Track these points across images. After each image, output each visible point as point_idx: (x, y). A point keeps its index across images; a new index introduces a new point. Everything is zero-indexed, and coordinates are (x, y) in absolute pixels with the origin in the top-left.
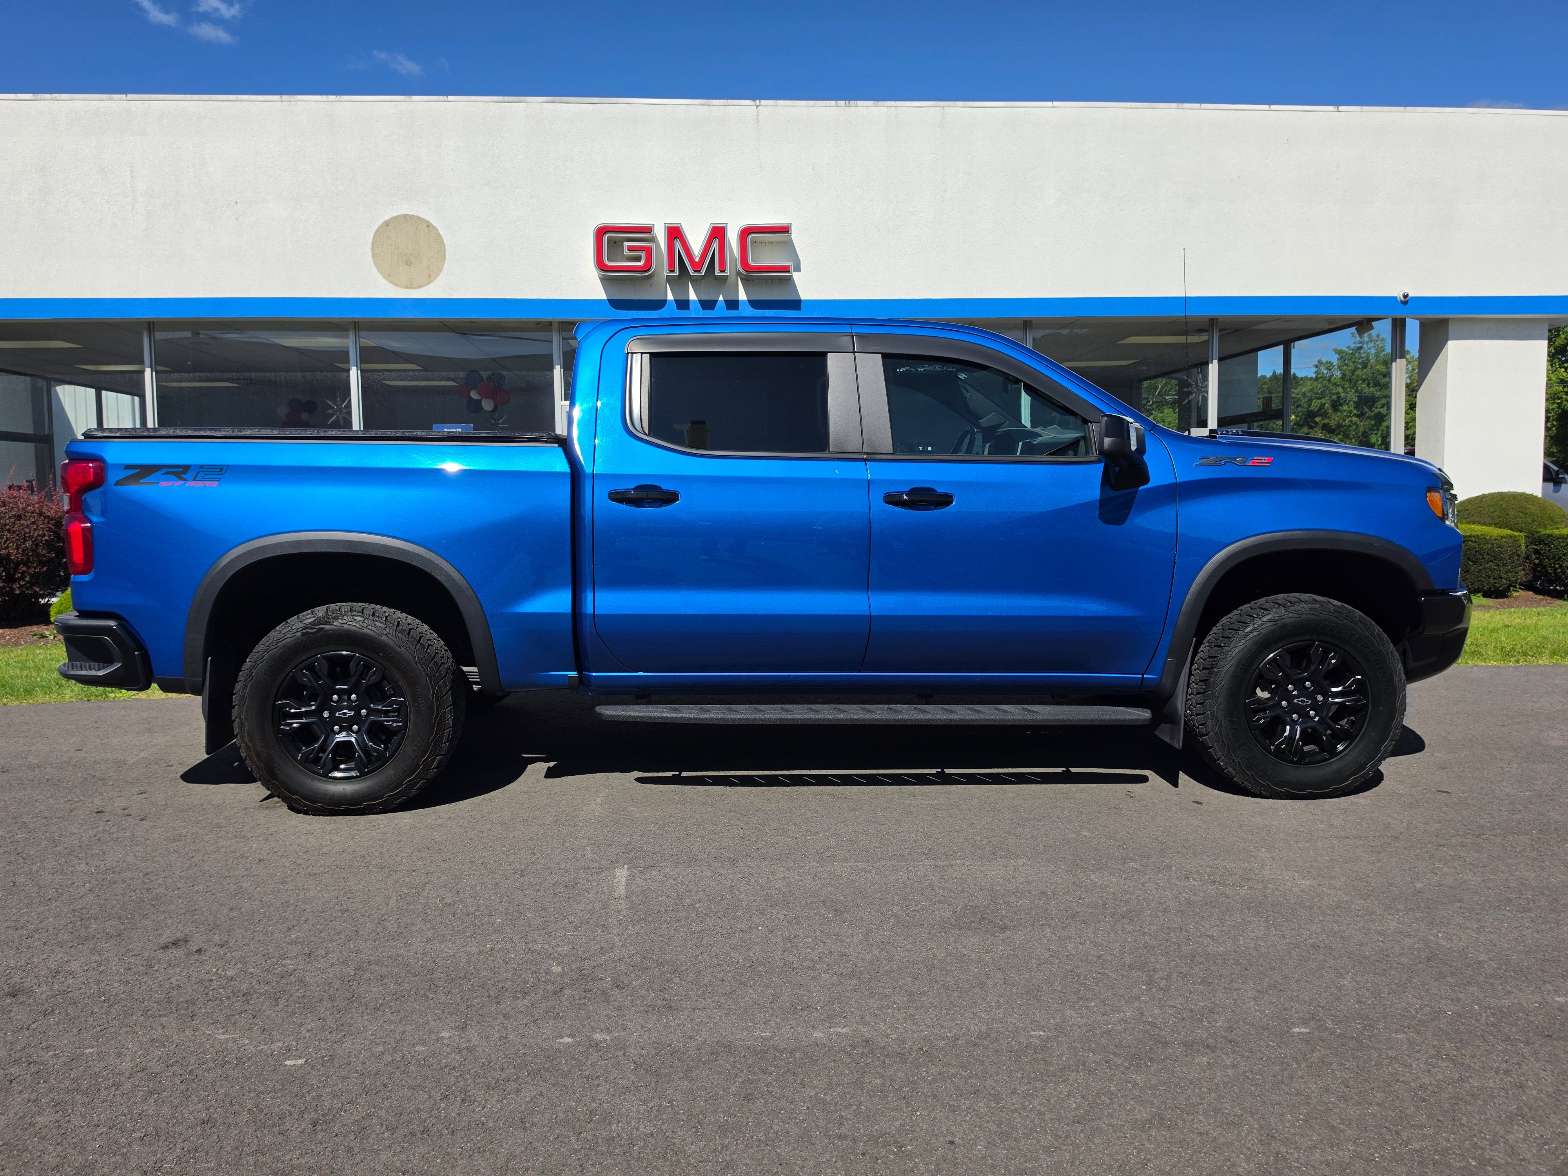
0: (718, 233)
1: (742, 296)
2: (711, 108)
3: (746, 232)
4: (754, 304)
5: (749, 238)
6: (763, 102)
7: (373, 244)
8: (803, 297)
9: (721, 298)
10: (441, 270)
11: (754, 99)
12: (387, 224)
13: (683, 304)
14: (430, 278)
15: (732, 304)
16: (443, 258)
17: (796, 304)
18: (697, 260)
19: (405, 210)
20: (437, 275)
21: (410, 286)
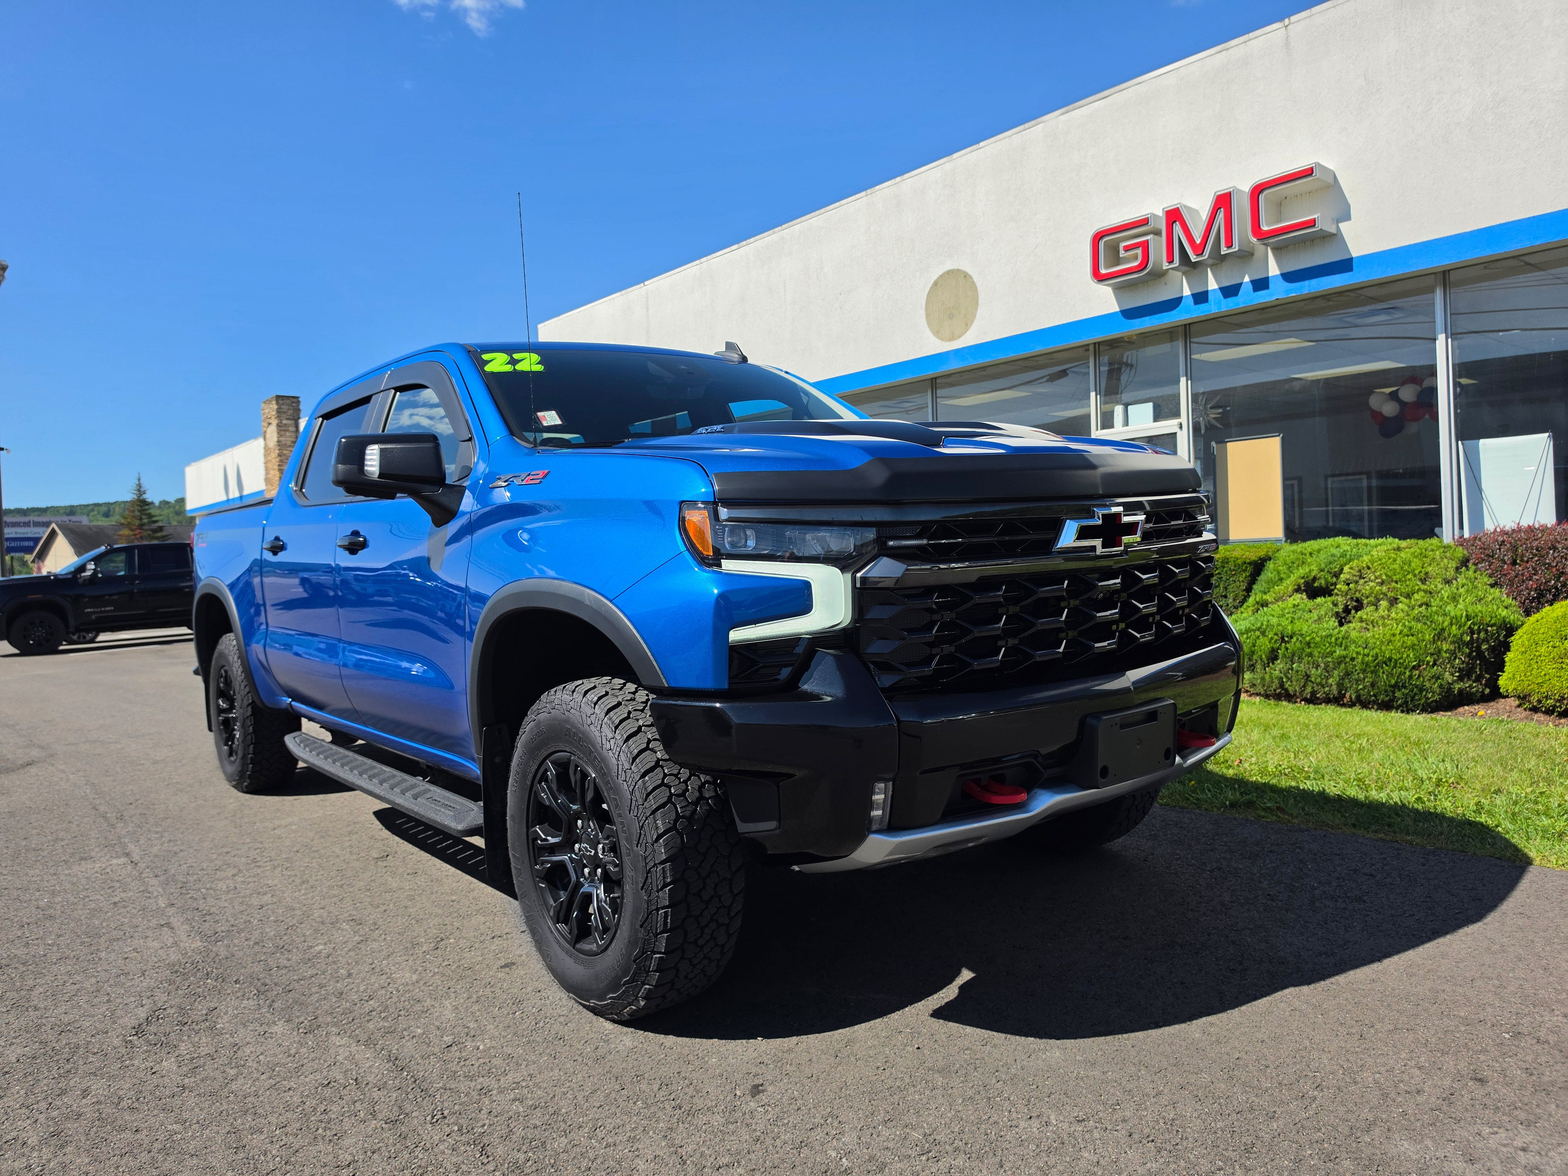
0: (1223, 202)
1: (1274, 270)
2: (1230, 51)
3: (1257, 191)
4: (1289, 277)
5: (1262, 197)
6: (1294, 18)
7: (926, 305)
8: (1355, 254)
9: (1247, 279)
10: (974, 317)
11: (1281, 20)
12: (936, 284)
13: (1201, 297)
14: (967, 326)
15: (1261, 284)
16: (977, 304)
17: (1346, 265)
18: (1198, 241)
19: (949, 266)
20: (972, 322)
21: (952, 338)
